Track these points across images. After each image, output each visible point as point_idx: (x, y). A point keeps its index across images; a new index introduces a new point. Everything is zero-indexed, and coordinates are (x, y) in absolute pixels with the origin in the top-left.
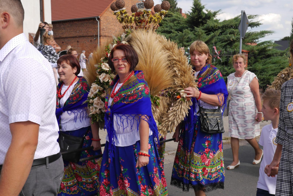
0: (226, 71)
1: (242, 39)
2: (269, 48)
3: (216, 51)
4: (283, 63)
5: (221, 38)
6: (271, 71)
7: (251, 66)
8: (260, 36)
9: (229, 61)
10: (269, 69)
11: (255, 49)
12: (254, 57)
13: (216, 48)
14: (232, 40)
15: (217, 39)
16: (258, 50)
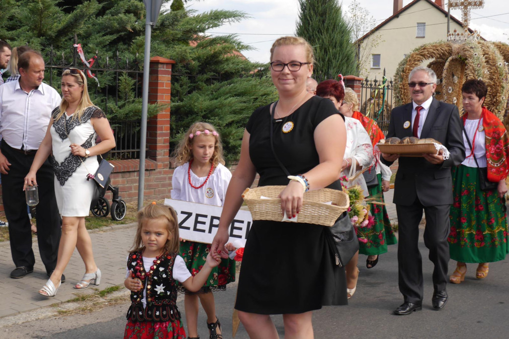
0: (112, 112)
1: (152, 26)
2: (225, 56)
3: (83, 57)
4: (262, 96)
5: (102, 23)
6: (232, 116)
7: (182, 100)
8: (210, 24)
9: (119, 86)
10: (226, 109)
11: (188, 55)
12: (190, 78)
13: (81, 49)
14: (131, 30)
15: (93, 25)
16: (198, 59)
